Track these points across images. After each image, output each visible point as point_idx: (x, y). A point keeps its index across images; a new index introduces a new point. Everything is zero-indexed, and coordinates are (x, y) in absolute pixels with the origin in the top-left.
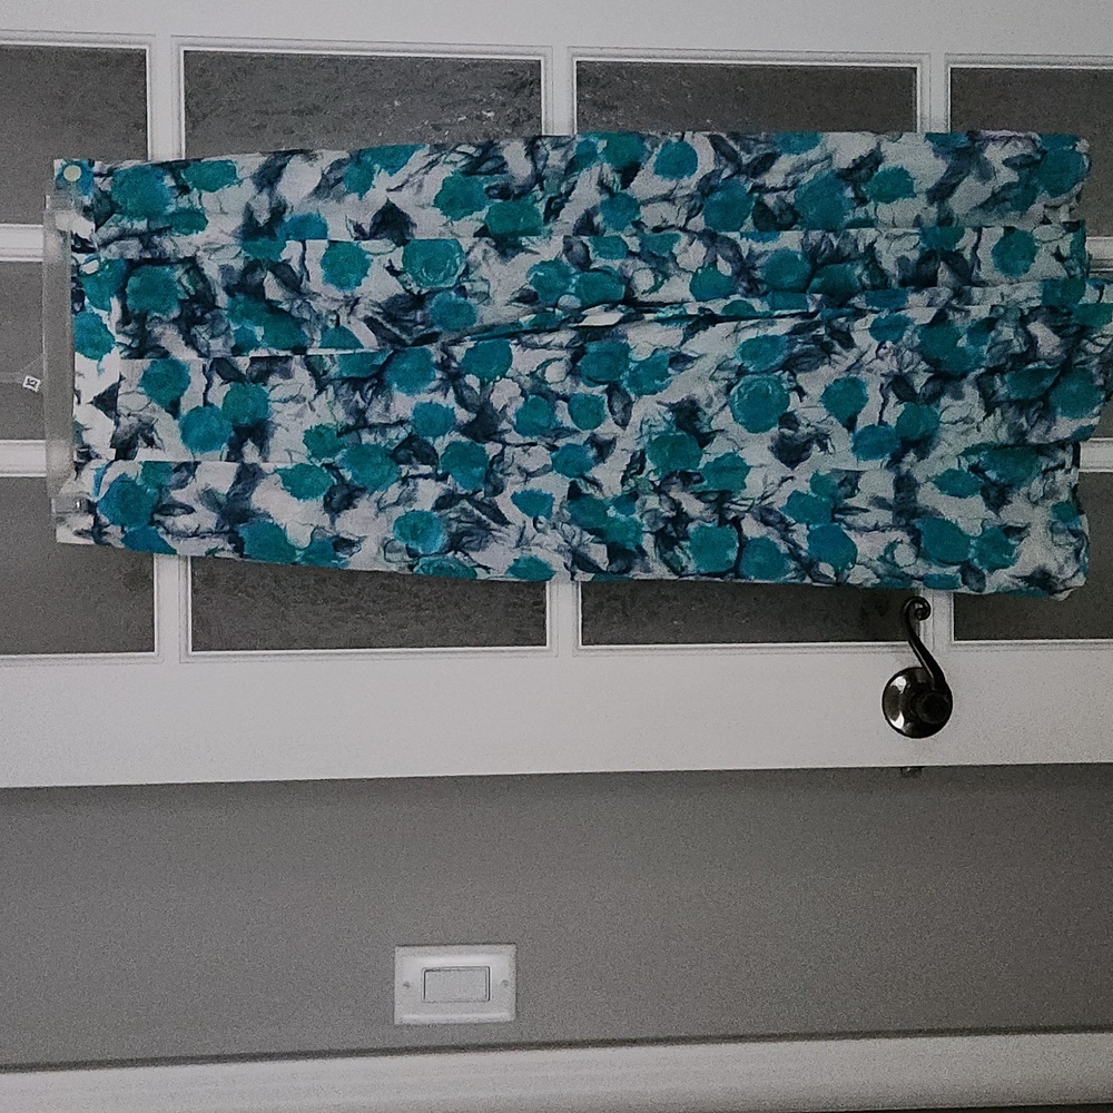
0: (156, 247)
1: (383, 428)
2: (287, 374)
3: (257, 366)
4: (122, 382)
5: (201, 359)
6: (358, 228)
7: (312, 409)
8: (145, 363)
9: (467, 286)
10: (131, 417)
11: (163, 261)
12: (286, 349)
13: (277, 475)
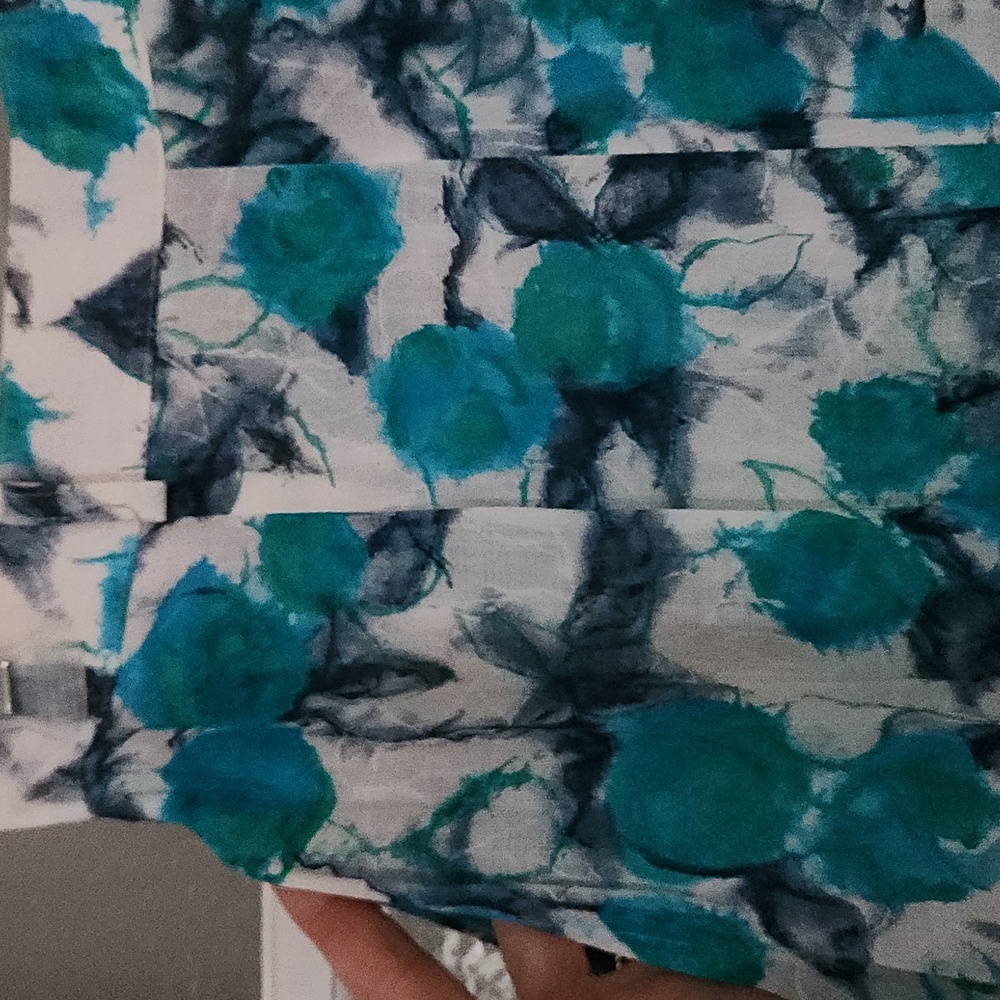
2: (744, 208)
3: (632, 187)
4: (174, 250)
5: (439, 164)
7: (850, 327)
8: (245, 181)
10: (206, 370)
12: (737, 127)
13: (725, 554)
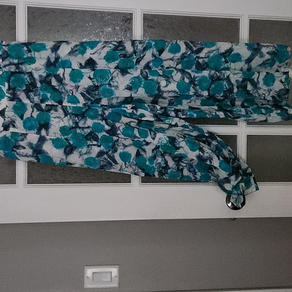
0: (20, 68)
1: (83, 128)
2: (56, 110)
3: (47, 107)
4: (7, 108)
5: (31, 103)
6: (81, 64)
8: (14, 103)
9: (112, 83)
10: (9, 119)
11: (22, 72)
12: (57, 102)
13: (51, 140)
